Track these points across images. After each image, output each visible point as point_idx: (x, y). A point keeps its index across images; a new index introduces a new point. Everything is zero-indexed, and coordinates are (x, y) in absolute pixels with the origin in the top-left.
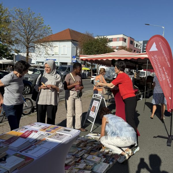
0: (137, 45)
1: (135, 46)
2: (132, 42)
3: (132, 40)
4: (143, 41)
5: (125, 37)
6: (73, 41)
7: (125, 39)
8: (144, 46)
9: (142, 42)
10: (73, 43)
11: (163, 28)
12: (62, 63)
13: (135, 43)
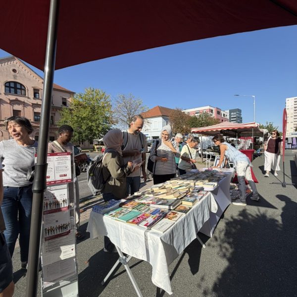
0: (224, 115)
1: (222, 116)
2: (219, 113)
3: (219, 111)
4: (230, 111)
5: (212, 108)
6: (163, 116)
7: (212, 110)
8: (230, 115)
9: (228, 111)
10: (163, 118)
11: (254, 96)
12: (154, 137)
13: (222, 113)
